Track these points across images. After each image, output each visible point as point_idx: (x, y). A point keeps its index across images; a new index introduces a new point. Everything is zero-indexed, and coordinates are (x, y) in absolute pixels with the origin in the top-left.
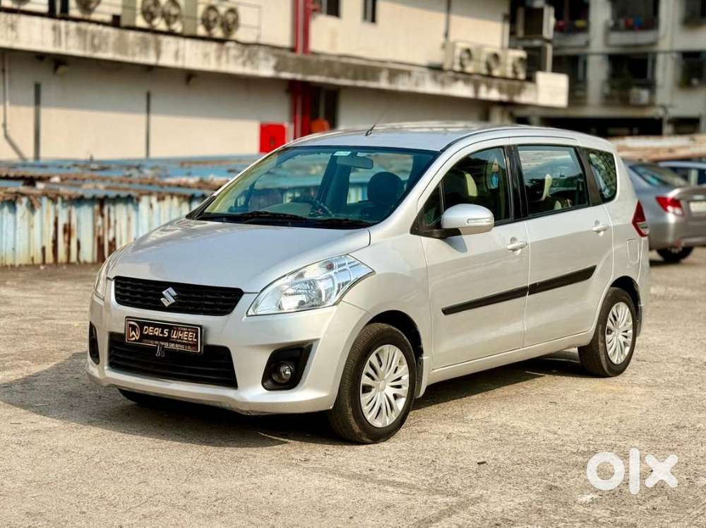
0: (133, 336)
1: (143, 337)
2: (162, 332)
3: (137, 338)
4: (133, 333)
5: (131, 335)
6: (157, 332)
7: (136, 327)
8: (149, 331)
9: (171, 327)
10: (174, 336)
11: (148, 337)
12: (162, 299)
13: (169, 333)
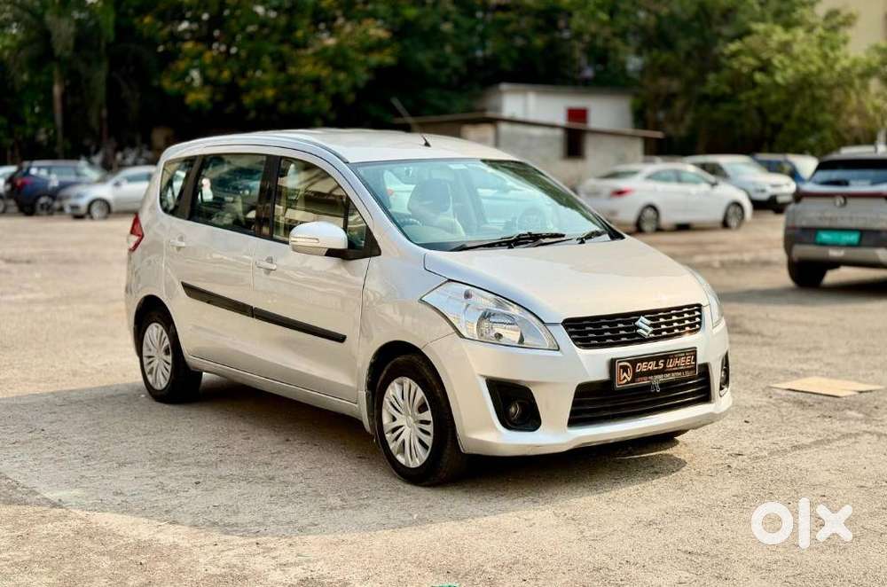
0: (625, 378)
1: (636, 376)
2: (657, 365)
3: (629, 379)
4: (625, 374)
5: (622, 378)
6: (652, 366)
7: (627, 367)
8: (642, 367)
9: (666, 357)
10: (671, 366)
11: (643, 374)
12: (638, 331)
13: (665, 363)
